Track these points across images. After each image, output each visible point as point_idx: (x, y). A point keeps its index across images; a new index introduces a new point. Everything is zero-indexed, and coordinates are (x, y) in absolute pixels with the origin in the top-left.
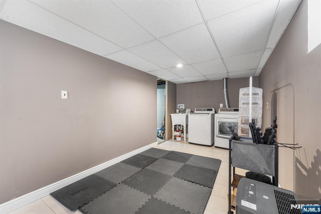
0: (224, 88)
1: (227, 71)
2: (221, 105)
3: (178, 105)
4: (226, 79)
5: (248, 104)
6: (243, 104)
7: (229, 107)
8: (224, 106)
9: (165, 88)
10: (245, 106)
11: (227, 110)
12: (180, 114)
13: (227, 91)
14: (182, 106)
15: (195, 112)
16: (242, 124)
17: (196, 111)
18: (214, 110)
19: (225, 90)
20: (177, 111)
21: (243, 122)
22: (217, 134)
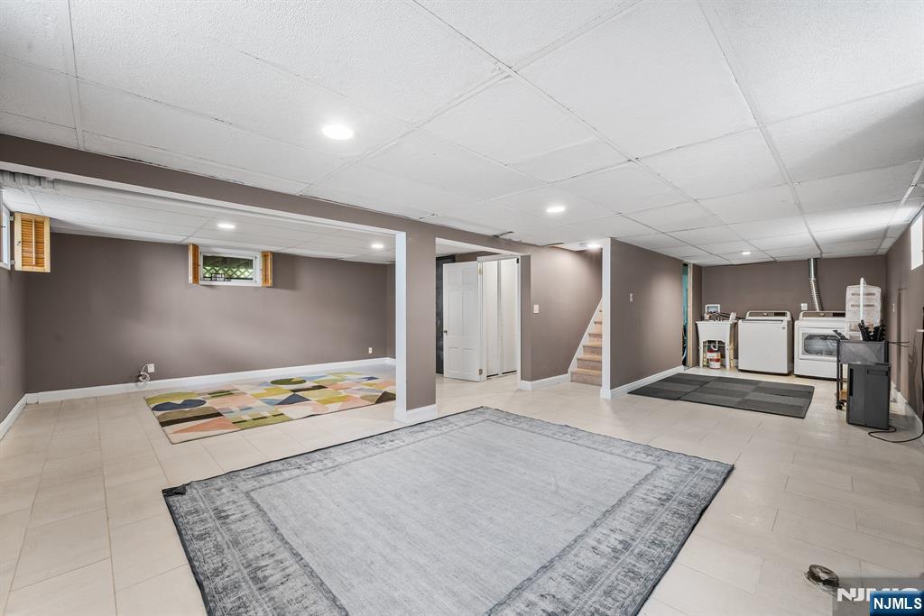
0: (810, 276)
1: (821, 250)
2: (804, 306)
3: (706, 306)
4: (815, 259)
5: (859, 306)
6: (852, 306)
7: (822, 308)
8: (811, 307)
9: (687, 274)
10: (855, 308)
11: (818, 315)
12: (712, 322)
13: (817, 282)
14: (717, 308)
15: (748, 318)
16: (851, 330)
17: (750, 316)
18: (788, 313)
19: (813, 278)
20: (707, 316)
21: (853, 328)
22: (800, 354)
